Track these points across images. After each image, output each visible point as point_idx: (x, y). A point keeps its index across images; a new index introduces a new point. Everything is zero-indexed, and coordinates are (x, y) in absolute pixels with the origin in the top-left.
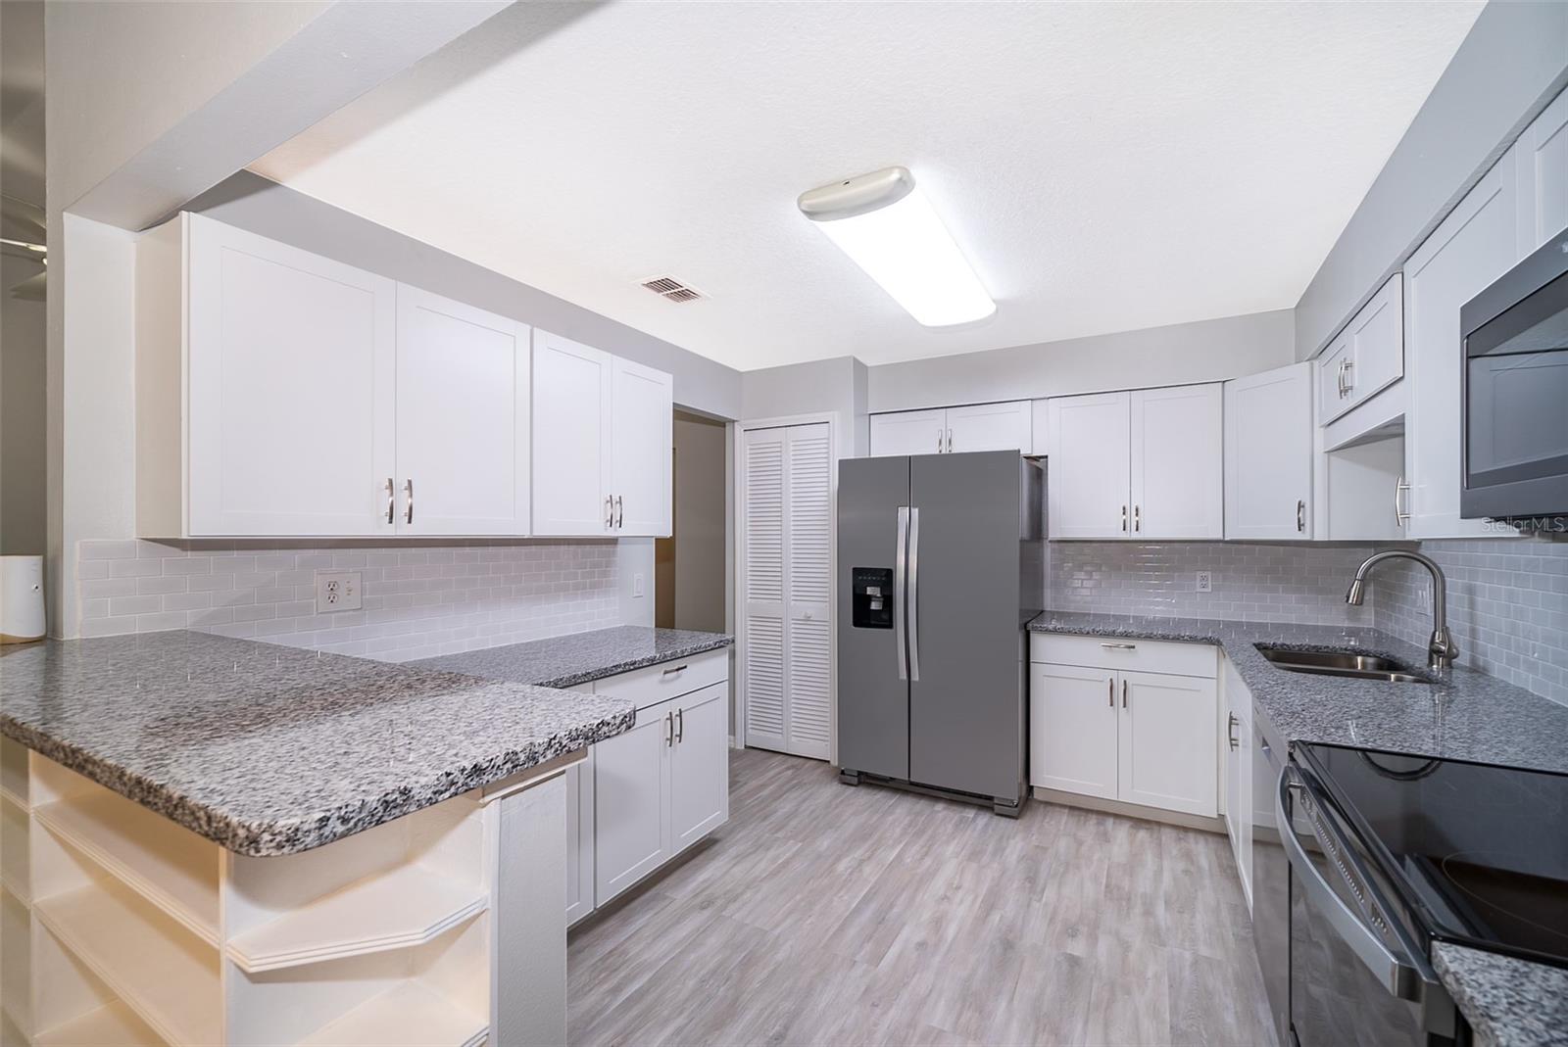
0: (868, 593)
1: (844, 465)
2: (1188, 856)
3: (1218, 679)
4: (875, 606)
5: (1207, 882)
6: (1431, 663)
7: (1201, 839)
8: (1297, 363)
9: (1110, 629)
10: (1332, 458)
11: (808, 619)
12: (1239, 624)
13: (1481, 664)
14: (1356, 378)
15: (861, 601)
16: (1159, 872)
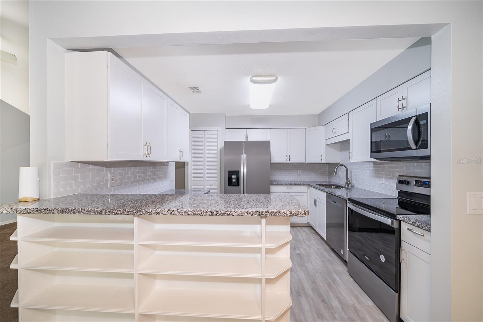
0: (233, 177)
1: (224, 141)
2: (304, 231)
3: (308, 193)
4: (234, 181)
5: (311, 235)
6: (346, 185)
7: (305, 228)
8: (319, 126)
9: (287, 183)
10: (327, 146)
11: (211, 185)
12: (314, 181)
13: (353, 185)
14: (336, 131)
15: (230, 179)
16: (302, 235)
